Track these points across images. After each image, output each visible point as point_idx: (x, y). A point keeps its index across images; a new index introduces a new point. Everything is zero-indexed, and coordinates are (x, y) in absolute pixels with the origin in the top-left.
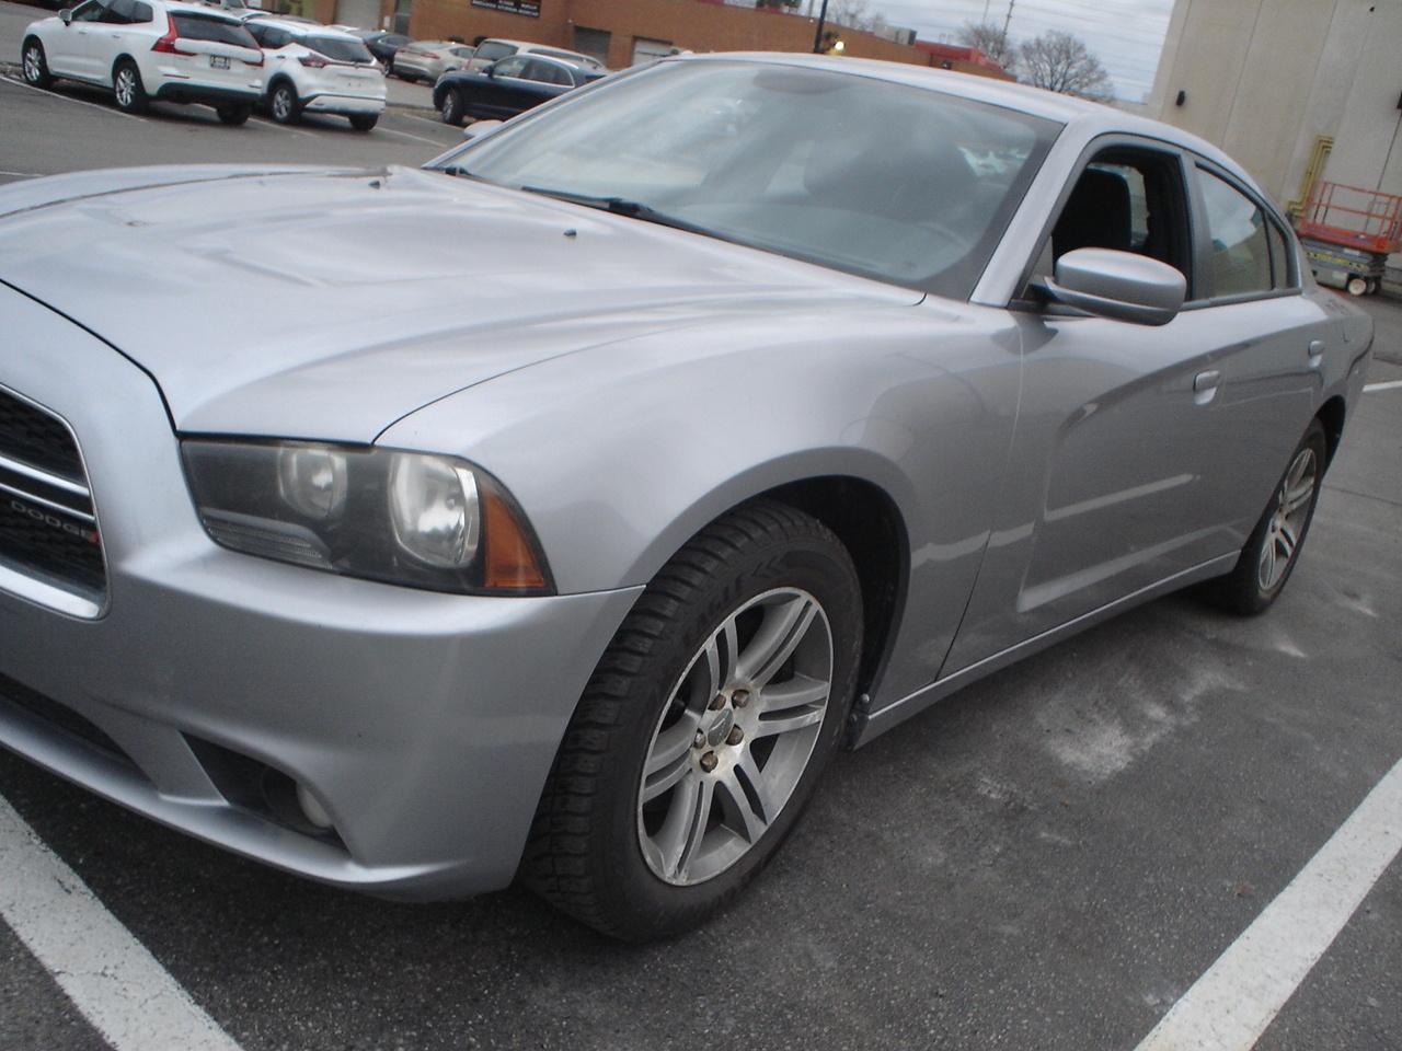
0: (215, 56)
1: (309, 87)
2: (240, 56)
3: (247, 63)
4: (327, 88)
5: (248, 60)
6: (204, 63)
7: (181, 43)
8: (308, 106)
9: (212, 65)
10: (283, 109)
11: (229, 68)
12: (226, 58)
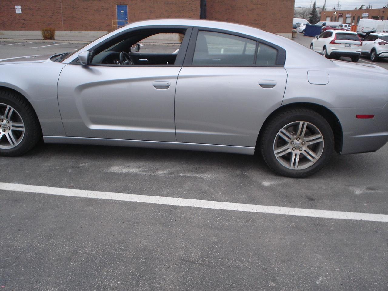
0: (346, 44)
1: (380, 51)
2: (354, 43)
3: (356, 45)
4: (386, 51)
5: (357, 44)
6: (343, 46)
7: (337, 41)
8: (379, 56)
9: (345, 46)
10: (373, 57)
11: (350, 47)
12: (350, 44)
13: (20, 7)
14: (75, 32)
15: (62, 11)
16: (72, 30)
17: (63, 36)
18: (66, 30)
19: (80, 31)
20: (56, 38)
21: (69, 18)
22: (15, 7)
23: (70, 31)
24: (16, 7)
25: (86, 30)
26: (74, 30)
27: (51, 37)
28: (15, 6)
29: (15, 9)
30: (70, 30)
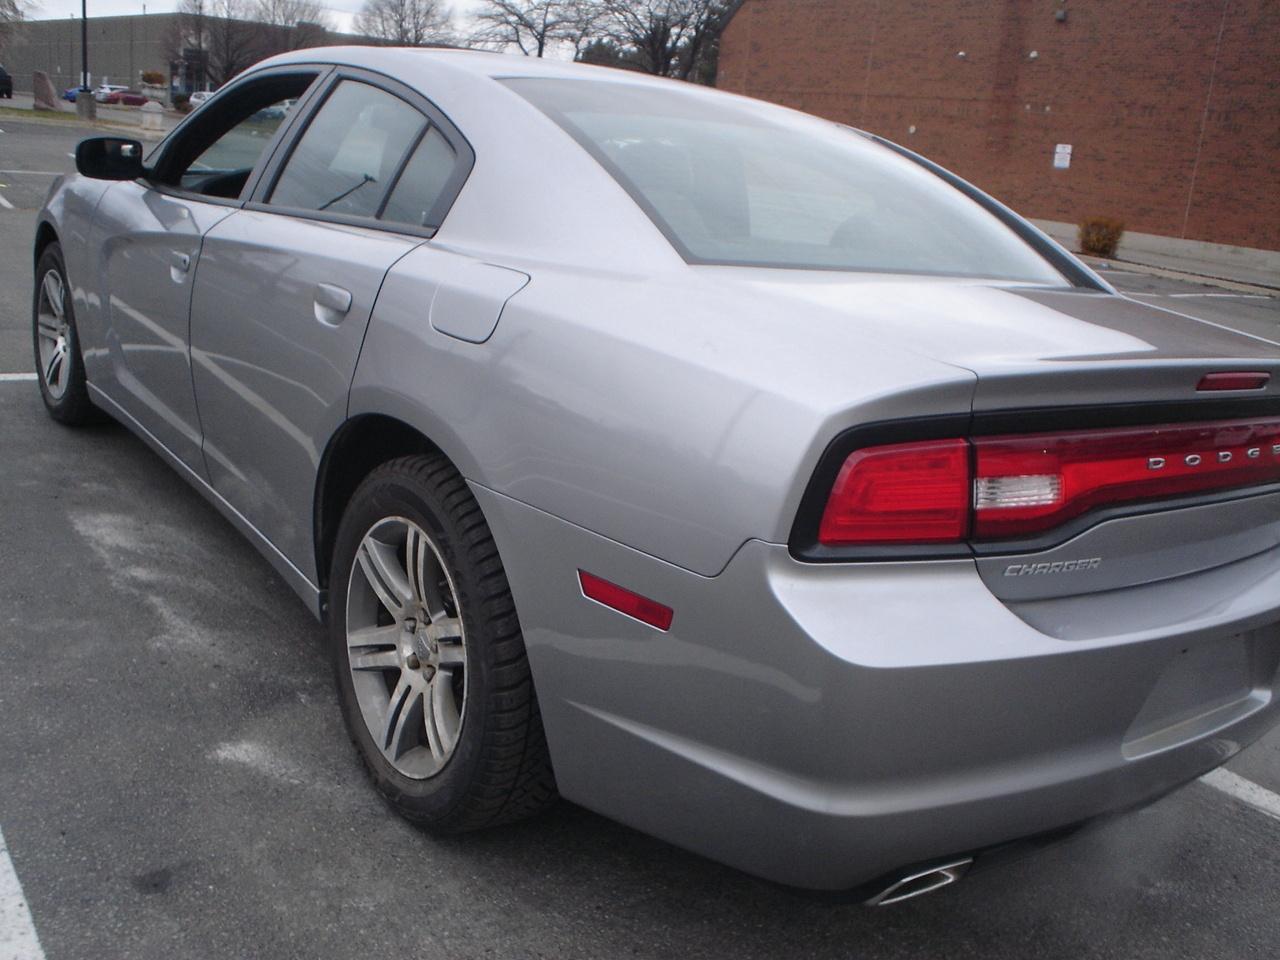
13: (1068, 148)
14: (1220, 248)
15: (1194, 174)
16: (1211, 241)
17: (1177, 257)
18: (1191, 239)
19: (1239, 248)
20: (1120, 253)
21: (1213, 197)
22: (1054, 149)
23: (1203, 244)
24: (1060, 148)
25: (1259, 247)
26: (1219, 242)
27: (1105, 245)
28: (1056, 144)
29: (1052, 153)
30: (1207, 240)
